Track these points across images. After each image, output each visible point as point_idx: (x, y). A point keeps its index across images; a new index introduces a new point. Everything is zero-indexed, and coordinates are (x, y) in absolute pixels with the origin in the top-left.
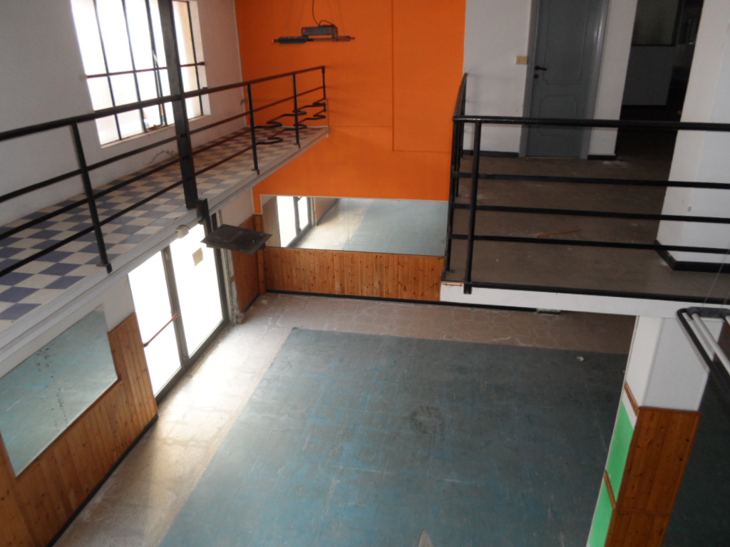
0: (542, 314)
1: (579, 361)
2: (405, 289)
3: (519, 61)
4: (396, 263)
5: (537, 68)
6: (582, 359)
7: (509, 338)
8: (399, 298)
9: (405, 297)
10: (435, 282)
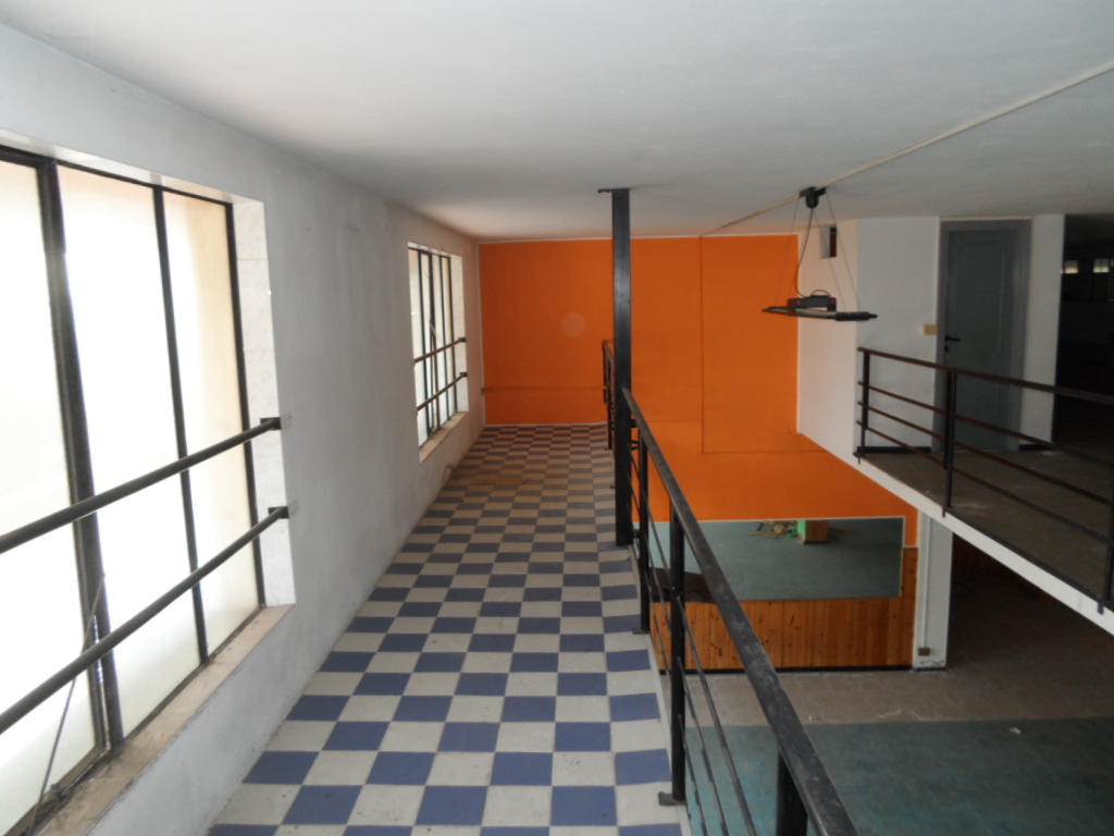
0: (922, 673)
1: (1014, 734)
2: (720, 654)
3: (928, 330)
4: (707, 615)
5: (947, 338)
6: (1017, 731)
7: (899, 712)
8: (712, 667)
9: (720, 666)
10: (766, 638)
